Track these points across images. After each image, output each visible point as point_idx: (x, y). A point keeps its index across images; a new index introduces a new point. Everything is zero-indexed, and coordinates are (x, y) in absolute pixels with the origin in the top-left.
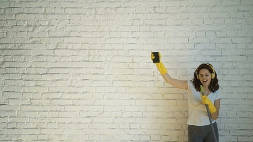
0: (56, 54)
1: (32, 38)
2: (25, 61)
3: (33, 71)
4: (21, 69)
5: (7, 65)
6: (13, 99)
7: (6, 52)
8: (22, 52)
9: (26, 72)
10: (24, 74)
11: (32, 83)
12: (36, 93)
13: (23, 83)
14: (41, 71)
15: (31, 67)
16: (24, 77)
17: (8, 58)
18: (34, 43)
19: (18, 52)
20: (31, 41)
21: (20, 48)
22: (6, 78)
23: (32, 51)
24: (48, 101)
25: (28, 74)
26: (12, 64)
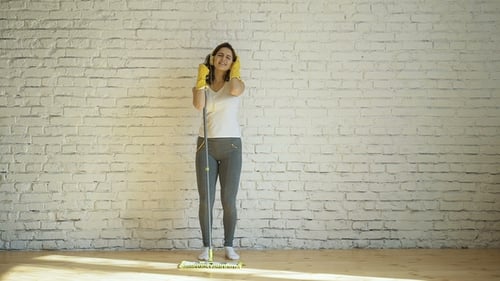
0: (140, 37)
1: (101, 10)
2: (89, 48)
3: (103, 63)
4: (84, 60)
5: (62, 53)
6: (71, 107)
7: (59, 33)
8: (85, 33)
9: (92, 65)
10: (89, 68)
11: (102, 83)
12: (107, 98)
13: (87, 82)
14: (117, 63)
15: (99, 57)
16: (90, 72)
17: (63, 43)
18: (105, 19)
19: (80, 34)
20: (100, 16)
21: (83, 26)
22: (59, 74)
23: (101, 32)
24: (128, 111)
25: (95, 68)
26: (70, 53)
